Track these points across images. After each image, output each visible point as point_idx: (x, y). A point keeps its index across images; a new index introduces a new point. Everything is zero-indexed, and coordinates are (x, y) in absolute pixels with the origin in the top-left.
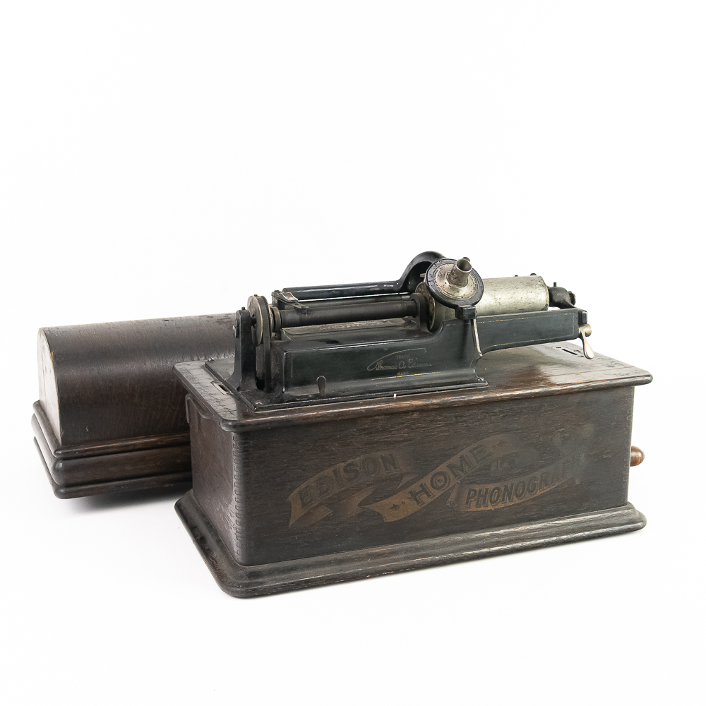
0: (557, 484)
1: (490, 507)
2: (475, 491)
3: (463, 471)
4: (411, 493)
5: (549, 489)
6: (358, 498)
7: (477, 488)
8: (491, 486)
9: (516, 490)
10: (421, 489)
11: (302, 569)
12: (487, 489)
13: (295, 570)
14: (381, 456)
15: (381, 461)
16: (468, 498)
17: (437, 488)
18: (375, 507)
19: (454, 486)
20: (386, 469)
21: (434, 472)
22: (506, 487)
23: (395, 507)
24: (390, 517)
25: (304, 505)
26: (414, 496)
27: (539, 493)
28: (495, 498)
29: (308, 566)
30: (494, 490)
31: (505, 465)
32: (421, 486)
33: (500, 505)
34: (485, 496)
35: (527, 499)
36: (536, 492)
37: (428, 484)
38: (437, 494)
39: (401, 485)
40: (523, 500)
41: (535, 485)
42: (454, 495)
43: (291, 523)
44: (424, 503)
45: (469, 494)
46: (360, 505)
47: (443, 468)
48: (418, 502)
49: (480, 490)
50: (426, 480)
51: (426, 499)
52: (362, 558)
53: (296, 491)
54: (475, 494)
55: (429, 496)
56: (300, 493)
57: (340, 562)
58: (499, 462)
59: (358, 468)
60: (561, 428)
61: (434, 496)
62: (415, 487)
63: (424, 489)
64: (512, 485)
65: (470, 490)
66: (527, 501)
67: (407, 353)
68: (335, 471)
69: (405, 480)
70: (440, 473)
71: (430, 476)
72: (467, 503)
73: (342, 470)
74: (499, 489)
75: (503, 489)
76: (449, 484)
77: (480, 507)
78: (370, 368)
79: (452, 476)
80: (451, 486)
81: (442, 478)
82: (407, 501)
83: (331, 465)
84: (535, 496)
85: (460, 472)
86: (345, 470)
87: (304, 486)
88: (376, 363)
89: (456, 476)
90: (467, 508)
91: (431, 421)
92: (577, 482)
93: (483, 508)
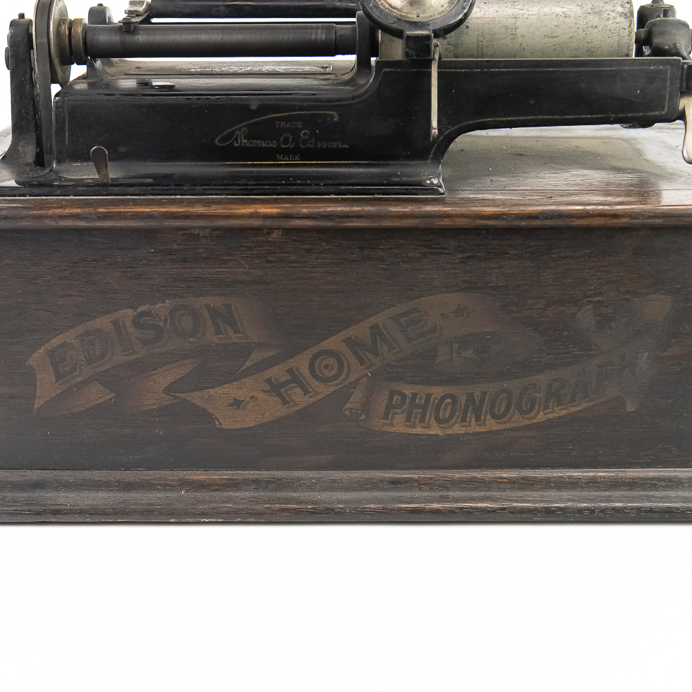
0: (584, 405)
1: (436, 430)
2: (403, 396)
3: (377, 355)
4: (269, 381)
5: (564, 412)
6: (164, 378)
7: (408, 390)
8: (437, 392)
9: (493, 404)
10: (289, 377)
11: (56, 489)
12: (429, 396)
13: (42, 488)
14: (207, 306)
15: (207, 314)
16: (389, 407)
17: (325, 380)
18: (196, 398)
19: (358, 381)
20: (218, 332)
21: (315, 350)
22: (470, 398)
23: (237, 404)
24: (229, 421)
25: (59, 376)
26: (275, 388)
27: (541, 417)
28: (447, 414)
29: (68, 486)
30: (443, 398)
31: (469, 353)
32: (290, 371)
33: (457, 429)
34: (424, 408)
35: (516, 425)
36: (536, 415)
37: (305, 370)
38: (324, 390)
39: (248, 364)
40: (508, 426)
41: (533, 401)
42: (358, 396)
43: (36, 406)
44: (296, 404)
45: (391, 398)
46: (167, 390)
47: (334, 342)
48: (285, 402)
49: (414, 395)
50: (301, 363)
51: (300, 399)
52: (170, 486)
53: (42, 350)
54: (403, 402)
55: (306, 392)
56: (51, 354)
57: (129, 487)
58: (456, 346)
59: (161, 324)
60: (596, 295)
61: (317, 393)
62: (278, 372)
63: (295, 378)
64: (484, 394)
65: (392, 393)
66: (513, 429)
67: (298, 118)
68: (115, 322)
69: (256, 356)
70: (331, 353)
71: (308, 354)
72: (386, 416)
73: (129, 324)
74: (454, 399)
75: (463, 400)
76: (348, 376)
77: (414, 426)
78: (221, 140)
79: (353, 361)
80: (352, 379)
81: (332, 361)
82: (260, 395)
83: (107, 312)
84: (534, 421)
85: (371, 356)
86: (135, 322)
87: (55, 342)
88: (233, 133)
89: (362, 362)
90: (386, 424)
91: (308, 251)
92: (630, 407)
93: (418, 430)
